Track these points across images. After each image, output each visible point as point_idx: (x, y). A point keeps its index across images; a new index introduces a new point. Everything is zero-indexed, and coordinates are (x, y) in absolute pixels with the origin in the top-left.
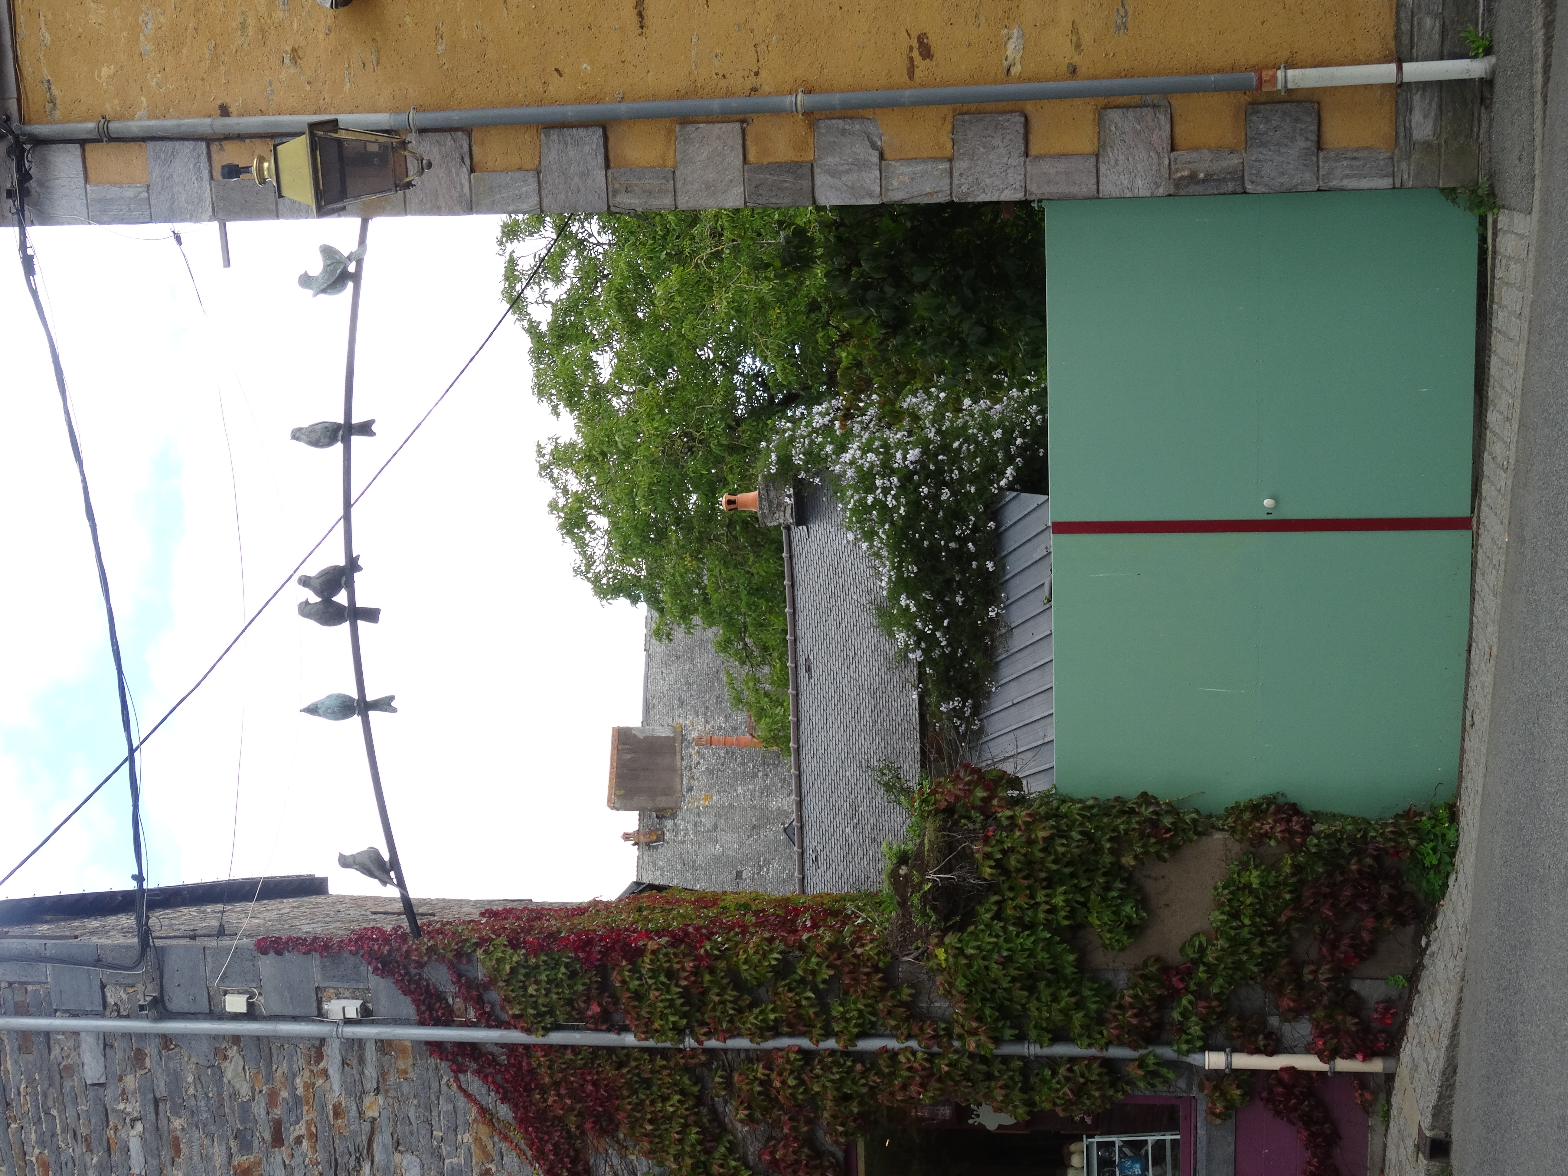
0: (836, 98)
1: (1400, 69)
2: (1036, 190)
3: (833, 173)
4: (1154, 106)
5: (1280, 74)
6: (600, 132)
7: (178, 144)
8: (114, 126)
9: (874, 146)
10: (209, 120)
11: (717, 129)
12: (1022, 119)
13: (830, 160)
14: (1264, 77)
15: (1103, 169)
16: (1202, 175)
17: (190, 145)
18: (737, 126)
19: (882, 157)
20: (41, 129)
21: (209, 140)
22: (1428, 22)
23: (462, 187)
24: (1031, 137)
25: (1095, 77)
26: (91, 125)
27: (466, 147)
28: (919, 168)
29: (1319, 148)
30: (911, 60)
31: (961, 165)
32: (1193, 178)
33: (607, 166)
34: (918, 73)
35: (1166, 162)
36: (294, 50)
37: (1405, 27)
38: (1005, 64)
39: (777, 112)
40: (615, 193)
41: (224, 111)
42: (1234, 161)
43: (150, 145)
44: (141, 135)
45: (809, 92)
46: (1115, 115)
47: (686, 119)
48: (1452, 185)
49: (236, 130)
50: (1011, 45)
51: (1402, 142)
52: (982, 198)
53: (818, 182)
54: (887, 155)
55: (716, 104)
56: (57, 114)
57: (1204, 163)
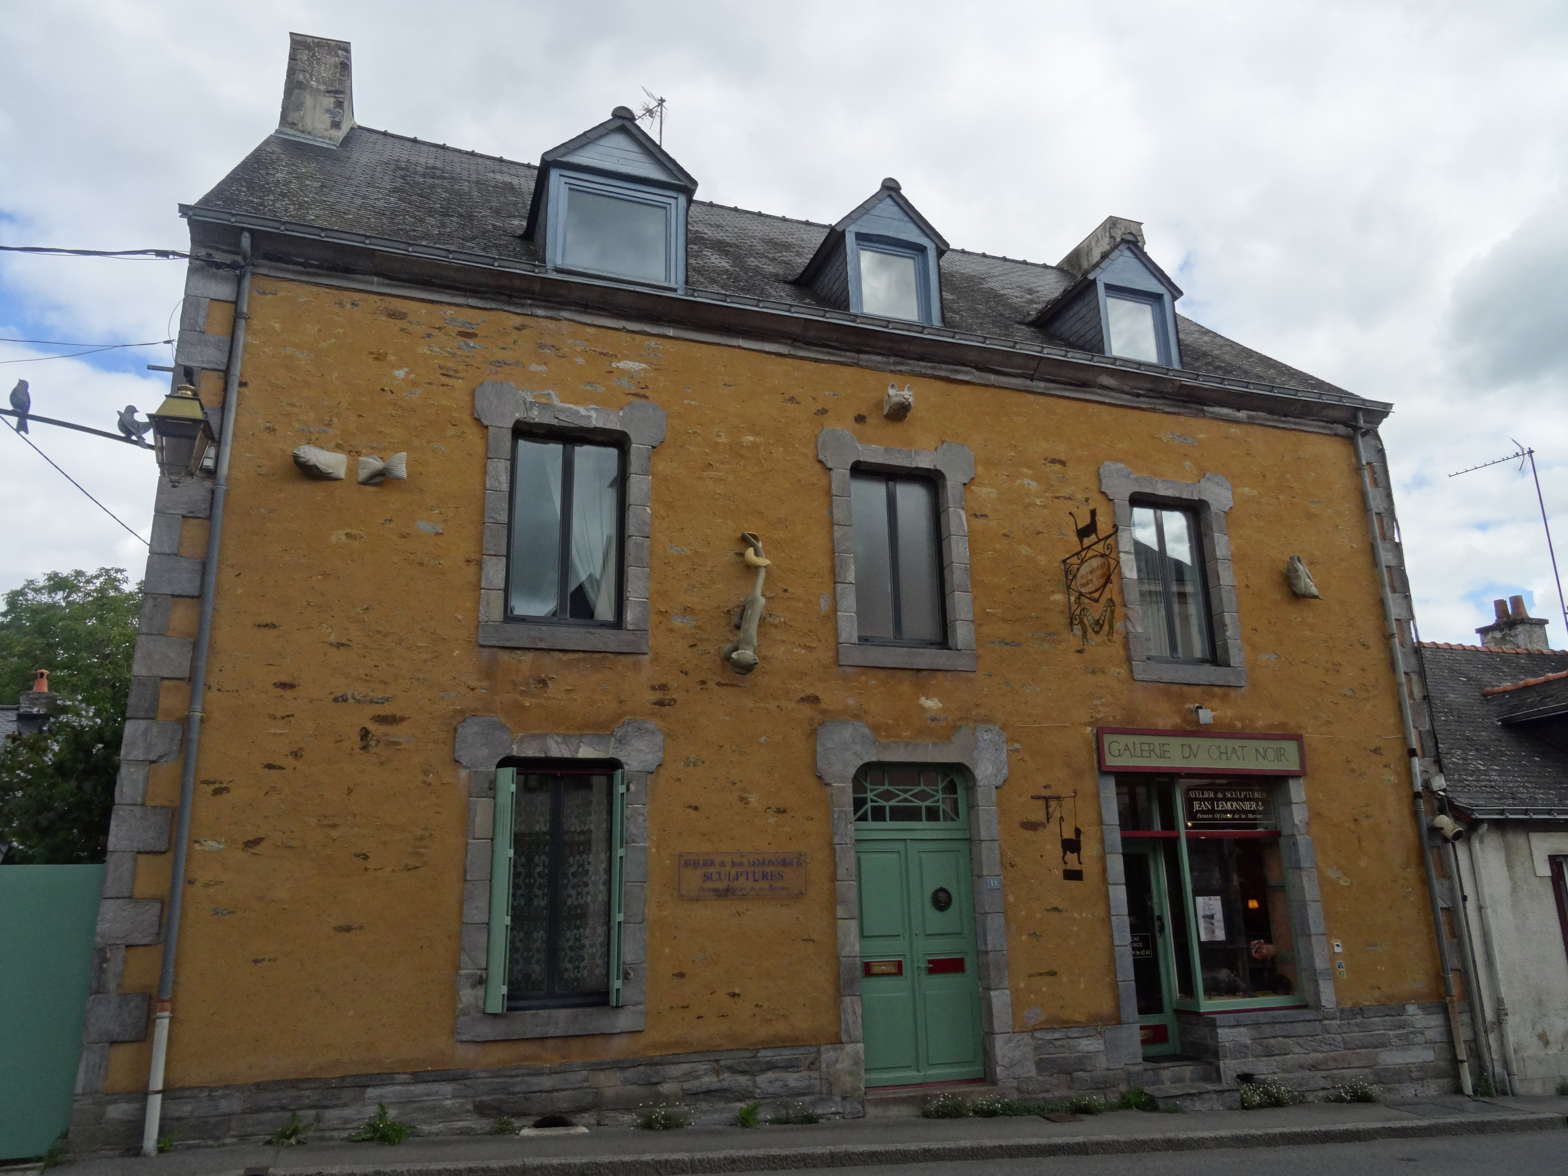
0: (195, 736)
1: (158, 1092)
2: (111, 859)
3: (146, 732)
4: (158, 934)
5: (167, 1014)
6: (196, 594)
7: (227, 354)
8: (242, 323)
9: (160, 757)
10: (238, 373)
11: (187, 664)
12: (163, 850)
13: (155, 731)
14: (165, 1004)
15: (120, 901)
16: (105, 966)
17: (225, 360)
18: (187, 675)
19: (152, 762)
20: (247, 283)
21: (226, 373)
22: (188, 1108)
23: (174, 509)
24: (150, 856)
25: (184, 895)
26: (245, 310)
27: (200, 515)
28: (141, 786)
29: (113, 1043)
30: (214, 783)
31: (138, 811)
32: (105, 960)
33: (173, 596)
34: (204, 786)
35: (118, 942)
36: (274, 430)
37: (187, 1094)
38: (202, 840)
39: (191, 700)
40: (155, 599)
41: (243, 384)
42: (112, 986)
43: (228, 339)
44: (235, 336)
45: (202, 720)
46: (156, 908)
47: (196, 646)
48: (70, 1136)
49: (230, 388)
50: (214, 844)
51: (107, 1098)
52: (113, 824)
53: (141, 721)
54: (153, 765)
55: (202, 664)
56: (255, 294)
57: (113, 968)
